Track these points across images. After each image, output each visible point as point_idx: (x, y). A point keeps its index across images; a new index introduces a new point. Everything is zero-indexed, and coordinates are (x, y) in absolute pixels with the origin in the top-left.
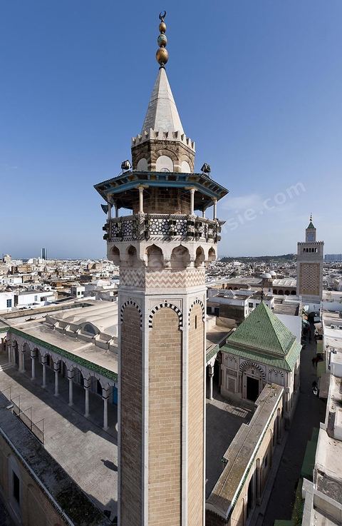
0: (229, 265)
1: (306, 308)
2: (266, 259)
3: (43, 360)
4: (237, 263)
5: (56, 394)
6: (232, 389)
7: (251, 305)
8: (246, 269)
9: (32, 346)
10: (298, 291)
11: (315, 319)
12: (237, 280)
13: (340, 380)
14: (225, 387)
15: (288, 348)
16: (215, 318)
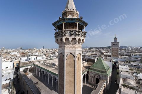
0: (92, 49)
1: (114, 60)
2: (103, 48)
3: (42, 72)
4: (94, 49)
5: (45, 81)
6: (91, 81)
7: (97, 59)
8: (97, 50)
9: (39, 69)
10: (111, 56)
11: (117, 63)
12: (94, 53)
13: (123, 79)
14: (89, 80)
15: (108, 70)
16: (87, 62)
